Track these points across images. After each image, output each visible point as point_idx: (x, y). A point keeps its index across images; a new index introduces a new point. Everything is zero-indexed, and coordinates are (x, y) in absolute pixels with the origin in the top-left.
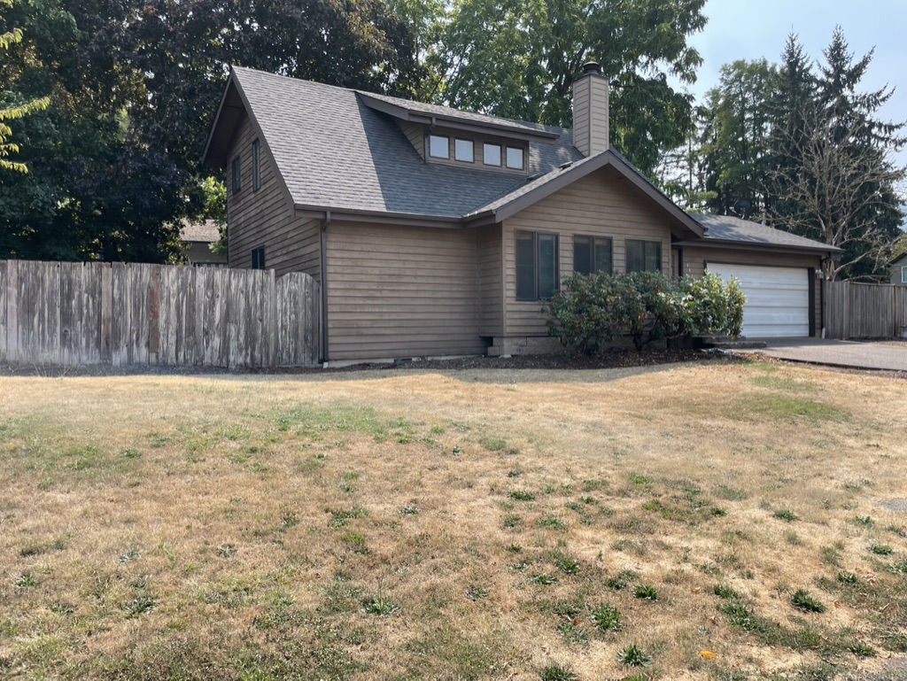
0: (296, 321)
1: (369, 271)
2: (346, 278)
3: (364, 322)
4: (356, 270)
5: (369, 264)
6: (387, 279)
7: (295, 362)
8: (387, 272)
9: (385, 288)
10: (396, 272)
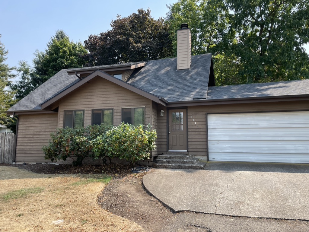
0: (9, 148)
1: (30, 131)
2: (24, 134)
3: (27, 149)
4: (27, 131)
5: (31, 128)
6: (35, 133)
7: (8, 162)
8: (36, 131)
9: (35, 137)
10: (39, 131)
